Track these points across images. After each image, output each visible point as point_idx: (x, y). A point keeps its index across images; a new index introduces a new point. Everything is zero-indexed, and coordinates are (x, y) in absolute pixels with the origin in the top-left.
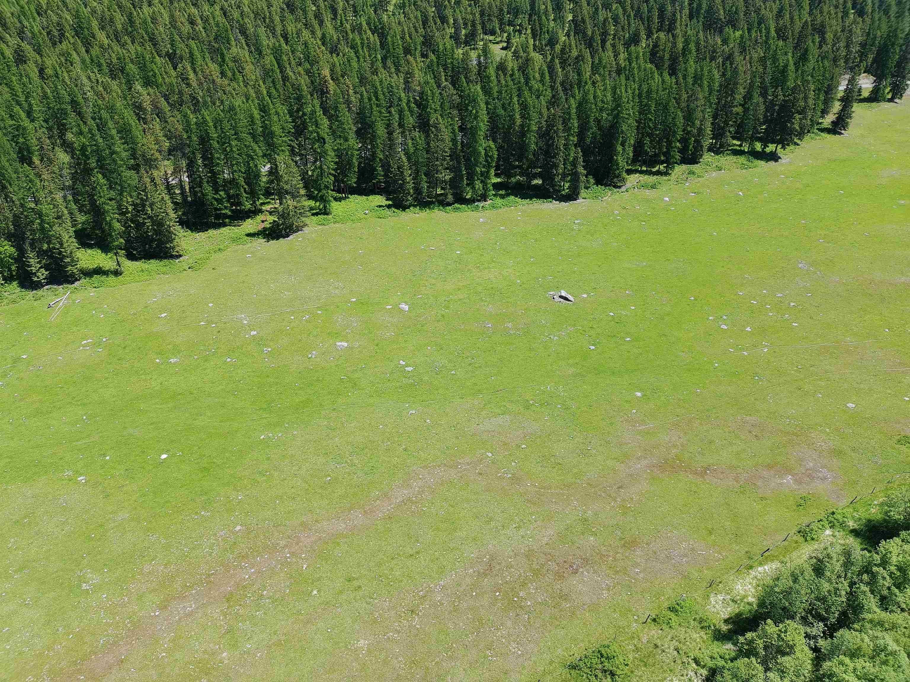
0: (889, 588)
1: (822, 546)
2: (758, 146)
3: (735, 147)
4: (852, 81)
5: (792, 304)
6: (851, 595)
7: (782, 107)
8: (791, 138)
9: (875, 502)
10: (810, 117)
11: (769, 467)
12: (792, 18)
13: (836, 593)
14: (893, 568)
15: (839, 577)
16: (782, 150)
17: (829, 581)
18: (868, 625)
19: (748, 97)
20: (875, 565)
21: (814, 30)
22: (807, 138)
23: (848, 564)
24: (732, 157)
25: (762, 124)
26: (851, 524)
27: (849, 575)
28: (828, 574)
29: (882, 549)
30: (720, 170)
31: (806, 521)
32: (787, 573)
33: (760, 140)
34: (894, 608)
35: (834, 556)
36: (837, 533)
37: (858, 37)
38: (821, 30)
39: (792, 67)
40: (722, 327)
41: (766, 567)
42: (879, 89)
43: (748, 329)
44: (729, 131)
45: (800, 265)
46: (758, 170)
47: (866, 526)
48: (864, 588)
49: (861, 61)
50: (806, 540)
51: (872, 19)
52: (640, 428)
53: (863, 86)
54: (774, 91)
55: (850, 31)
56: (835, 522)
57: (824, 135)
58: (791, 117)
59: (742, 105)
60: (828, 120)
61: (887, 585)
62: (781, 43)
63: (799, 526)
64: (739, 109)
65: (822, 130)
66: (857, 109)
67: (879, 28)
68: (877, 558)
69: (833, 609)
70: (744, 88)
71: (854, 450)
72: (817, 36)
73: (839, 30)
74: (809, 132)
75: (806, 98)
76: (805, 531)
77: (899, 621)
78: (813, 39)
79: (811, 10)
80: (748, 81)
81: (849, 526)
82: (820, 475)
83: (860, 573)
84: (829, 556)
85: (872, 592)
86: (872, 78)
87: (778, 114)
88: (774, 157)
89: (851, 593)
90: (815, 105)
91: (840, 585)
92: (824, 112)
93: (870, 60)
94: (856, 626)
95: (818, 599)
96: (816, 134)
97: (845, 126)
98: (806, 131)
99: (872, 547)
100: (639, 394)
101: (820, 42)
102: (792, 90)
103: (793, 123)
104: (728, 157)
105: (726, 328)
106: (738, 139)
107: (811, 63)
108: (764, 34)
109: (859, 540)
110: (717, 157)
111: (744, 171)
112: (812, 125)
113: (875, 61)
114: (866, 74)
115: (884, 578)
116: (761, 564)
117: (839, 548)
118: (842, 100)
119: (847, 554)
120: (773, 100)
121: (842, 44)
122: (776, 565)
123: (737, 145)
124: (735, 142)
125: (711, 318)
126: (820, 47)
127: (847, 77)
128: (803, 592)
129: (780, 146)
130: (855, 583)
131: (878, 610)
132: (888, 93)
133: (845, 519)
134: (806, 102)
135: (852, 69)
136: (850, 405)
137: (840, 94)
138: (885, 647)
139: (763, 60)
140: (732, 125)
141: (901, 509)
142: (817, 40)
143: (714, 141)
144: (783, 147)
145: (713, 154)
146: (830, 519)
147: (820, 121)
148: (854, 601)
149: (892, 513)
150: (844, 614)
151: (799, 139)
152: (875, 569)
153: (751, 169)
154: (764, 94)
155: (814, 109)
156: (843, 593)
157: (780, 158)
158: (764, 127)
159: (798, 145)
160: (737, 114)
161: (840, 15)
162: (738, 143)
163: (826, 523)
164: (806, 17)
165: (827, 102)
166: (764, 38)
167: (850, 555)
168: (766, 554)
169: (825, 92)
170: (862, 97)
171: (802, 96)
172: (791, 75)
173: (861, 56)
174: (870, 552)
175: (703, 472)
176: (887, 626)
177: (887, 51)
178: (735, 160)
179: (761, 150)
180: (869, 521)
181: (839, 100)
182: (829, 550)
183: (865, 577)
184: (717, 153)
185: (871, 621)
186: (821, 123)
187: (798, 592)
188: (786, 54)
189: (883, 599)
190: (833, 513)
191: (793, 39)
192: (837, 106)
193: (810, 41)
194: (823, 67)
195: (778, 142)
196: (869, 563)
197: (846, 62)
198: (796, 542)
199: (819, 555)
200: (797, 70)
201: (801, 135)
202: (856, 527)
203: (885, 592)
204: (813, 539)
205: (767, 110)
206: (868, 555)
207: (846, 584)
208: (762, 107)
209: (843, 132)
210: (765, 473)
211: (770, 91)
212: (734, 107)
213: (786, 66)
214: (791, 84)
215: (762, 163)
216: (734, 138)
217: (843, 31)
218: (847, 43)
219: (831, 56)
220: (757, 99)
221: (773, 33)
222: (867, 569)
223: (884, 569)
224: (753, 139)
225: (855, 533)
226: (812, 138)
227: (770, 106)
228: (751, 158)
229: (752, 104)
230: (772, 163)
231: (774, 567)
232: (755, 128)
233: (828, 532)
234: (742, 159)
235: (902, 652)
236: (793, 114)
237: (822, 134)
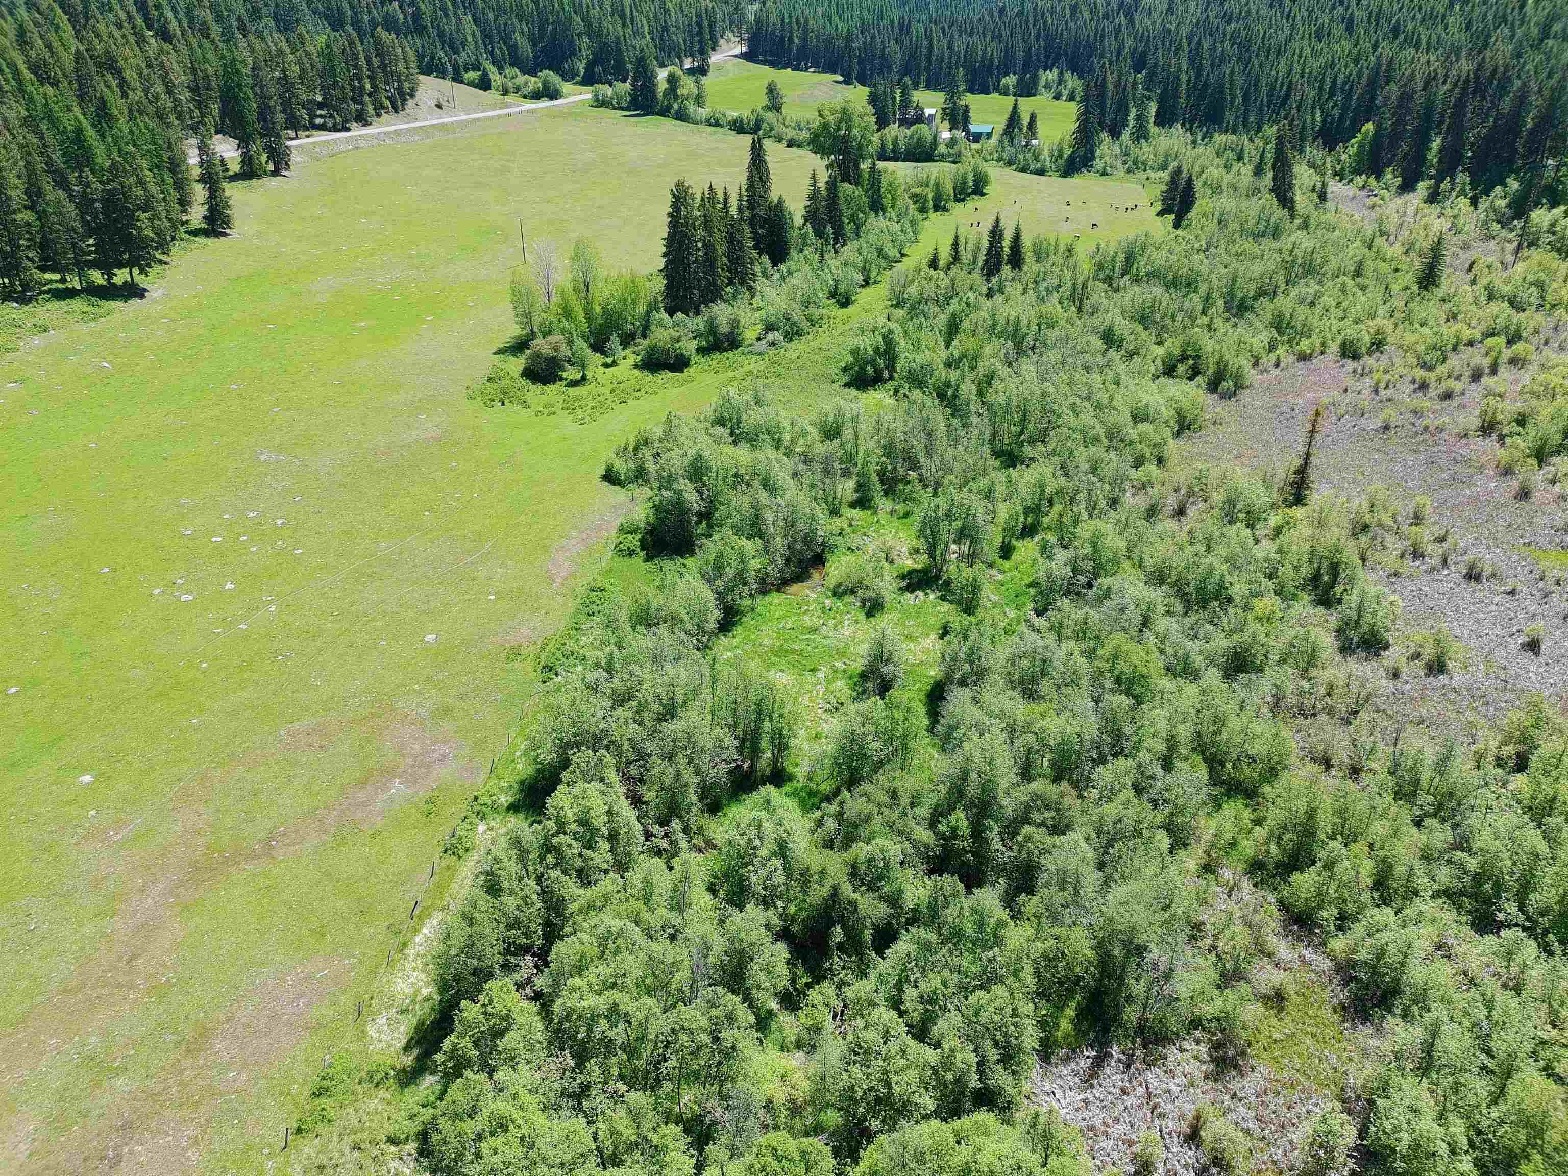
0: (580, 855)
1: (483, 851)
2: (97, 277)
3: (54, 286)
4: (203, 149)
5: (279, 522)
6: (545, 893)
7: (103, 201)
8: (149, 253)
9: (518, 754)
10: (164, 214)
11: (362, 783)
12: (49, 46)
13: (527, 904)
14: (573, 827)
15: (521, 879)
16: (143, 276)
17: (512, 893)
18: (579, 919)
19: (34, 194)
20: (553, 835)
21: (99, 65)
22: (176, 248)
23: (523, 855)
24: (56, 305)
25: (84, 238)
26: (504, 800)
27: (531, 868)
28: (505, 884)
29: (551, 810)
30: (45, 331)
31: (449, 831)
32: (453, 919)
33: (94, 265)
34: (596, 877)
35: (502, 855)
36: (493, 823)
37: (181, 78)
38: (110, 65)
39: (90, 133)
40: (183, 599)
41: (425, 931)
42: (251, 158)
43: (229, 586)
44: (27, 257)
45: (263, 458)
46: (116, 317)
47: (521, 791)
48: (555, 874)
49: (203, 116)
50: (460, 857)
51: (188, 45)
52: (119, 837)
53: (225, 155)
54: (80, 176)
55: (162, 66)
56: (484, 808)
57: (201, 240)
58: (132, 218)
59: (32, 208)
60: (197, 214)
61: (576, 852)
62: (50, 91)
63: (442, 843)
64: (28, 216)
65: (195, 233)
66: (233, 192)
67: (206, 61)
68: (551, 825)
69: (533, 926)
70: (19, 177)
71: (461, 697)
72: (109, 77)
73: (144, 65)
74: (173, 239)
75: (141, 183)
76: (452, 845)
77: (610, 888)
78: (105, 82)
79: (77, 32)
80: (22, 163)
81: (502, 805)
82: (436, 756)
83: (542, 858)
84: (497, 860)
85: (565, 872)
86: (234, 143)
87: (107, 216)
88: (132, 291)
89: (544, 892)
90: (162, 192)
91: (527, 890)
92: (184, 203)
93: (216, 112)
94: (567, 930)
95: (509, 927)
96: (188, 241)
97: (227, 222)
98: (169, 239)
99: (539, 814)
100: (87, 778)
101: (120, 86)
102: (111, 172)
103: (140, 228)
104: (49, 305)
105: (191, 598)
106: (54, 270)
107: (123, 124)
108: (10, 76)
109: (521, 815)
110: (26, 308)
111: (92, 324)
112: (174, 228)
113: (223, 113)
114: (220, 136)
115: (570, 846)
116: (416, 931)
117: (503, 842)
118: (202, 180)
119: (516, 842)
120: (84, 192)
121: (160, 89)
122: (436, 919)
123: (56, 281)
124: (48, 276)
125: (156, 592)
126: (125, 95)
127: (193, 141)
128: (488, 931)
129: (136, 271)
130: (542, 875)
131: (581, 892)
132: (267, 162)
133: (494, 798)
134: (145, 190)
135: (194, 128)
136: (430, 638)
137: (196, 172)
138: (609, 932)
139: (29, 122)
140: (28, 247)
141: (549, 745)
142: (114, 83)
143: (6, 281)
144: (142, 271)
145: (15, 304)
146: (476, 808)
147: (184, 219)
148: (552, 898)
149: (542, 757)
150: (547, 924)
151: (164, 253)
152: (555, 841)
153: (103, 320)
154: (62, 183)
155: (164, 199)
156: (535, 897)
157: (145, 290)
158: (91, 242)
159: (166, 263)
160: (28, 224)
161: (132, 39)
162: (57, 277)
163: (473, 818)
164: (74, 45)
165: (180, 185)
166: (14, 83)
167: (519, 842)
168: (416, 912)
169: (170, 170)
170: (231, 173)
171: (133, 180)
172: (99, 148)
173: (199, 108)
174: (540, 822)
175: (268, 848)
176: (599, 904)
177: (236, 98)
178: (66, 309)
179: (105, 283)
180: (522, 783)
181: (198, 181)
182: (494, 852)
183: (550, 859)
184: (24, 300)
185: (581, 911)
186: (187, 222)
187: (481, 936)
188: (69, 109)
189: (580, 872)
190: (476, 798)
191: (70, 83)
192: (200, 192)
193: (102, 86)
194: (147, 128)
195: (130, 264)
196: (546, 838)
197: (180, 117)
198: (448, 868)
199: (485, 866)
200: (103, 137)
201: (163, 245)
202: (511, 800)
203: (579, 863)
204: (467, 850)
205: (82, 214)
206: (540, 828)
207: (532, 883)
208: (70, 209)
209: (228, 231)
210: (361, 796)
211: (73, 176)
212: (14, 212)
213: (79, 131)
214: (102, 160)
215: (118, 304)
216: (43, 269)
217: (149, 66)
218: (167, 87)
219: (151, 109)
220: (52, 193)
221: (27, 74)
222: (548, 848)
223: (565, 833)
224: (81, 266)
225: (514, 808)
226: (185, 249)
227: (84, 204)
228: (94, 299)
229: (47, 204)
230: (135, 302)
231: (435, 922)
232: (74, 245)
233: (482, 828)
234: (78, 304)
235: (628, 924)
236: (133, 212)
237: (197, 239)
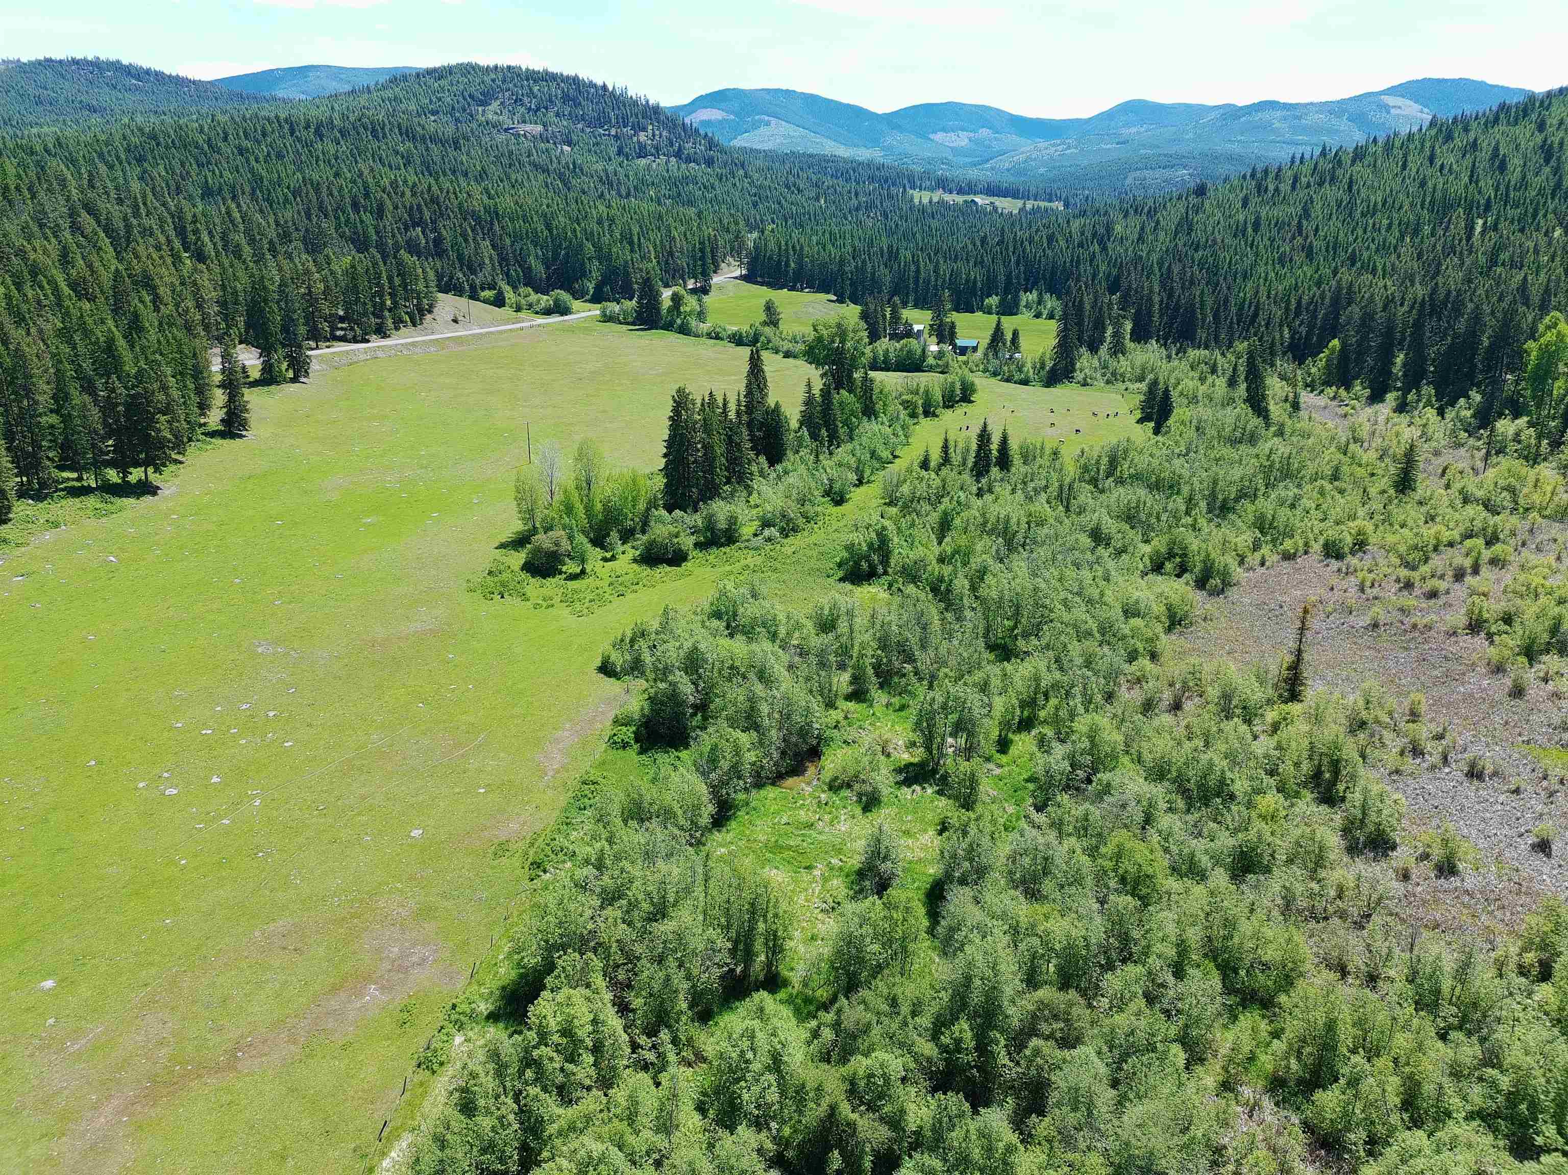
0: (562, 1070)
1: (459, 1065)
2: (113, 475)
3: (71, 484)
4: (226, 357)
5: (271, 714)
6: (523, 1112)
7: (129, 406)
8: (165, 453)
9: (501, 957)
10: (183, 417)
11: (334, 989)
12: (90, 266)
13: (502, 1125)
14: (556, 1038)
15: (497, 1097)
16: (157, 475)
17: (488, 1112)
18: (558, 1142)
19: (60, 397)
20: (534, 1047)
21: (135, 283)
22: (191, 449)
23: (500, 1072)
24: (71, 501)
25: (104, 439)
26: (484, 1008)
27: (508, 1084)
28: (482, 1102)
29: (533, 1019)
30: (56, 527)
31: (423, 1043)
32: (425, 1141)
33: (112, 464)
34: (579, 1094)
35: (479, 1069)
36: (471, 1034)
37: (211, 294)
38: (147, 283)
39: (121, 343)
40: (167, 793)
41: (393, 1154)
42: (271, 366)
43: (215, 779)
44: (48, 457)
45: (260, 650)
46: (128, 514)
47: (502, 997)
48: (533, 1091)
49: (229, 327)
50: (434, 1072)
51: (221, 265)
52: (76, 1047)
53: (247, 363)
54: (107, 383)
55: (195, 283)
56: (462, 1018)
57: (218, 441)
58: (152, 420)
59: (56, 412)
60: (215, 418)
61: (557, 1066)
62: (87, 306)
63: (416, 1056)
64: (54, 419)
65: (213, 434)
66: (253, 398)
67: (236, 279)
68: (532, 1035)
69: (508, 1150)
70: (48, 383)
71: (444, 896)
72: (144, 293)
73: (177, 283)
74: (190, 440)
75: (164, 388)
76: (426, 1058)
77: (591, 1107)
78: (140, 297)
79: (118, 253)
80: (52, 371)
81: (481, 1013)
82: (415, 959)
83: (521, 1073)
84: (473, 1075)
85: (545, 1089)
86: (255, 352)
87: (128, 419)
88: (146, 489)
89: (521, 1111)
90: (183, 397)
91: (503, 1109)
92: (203, 407)
93: (241, 325)
94: (545, 1154)
95: (484, 1151)
96: (204, 442)
97: (244, 425)
98: (185, 440)
99: (520, 1024)
100: (49, 984)
101: (154, 302)
102: (136, 378)
103: (159, 430)
104: (64, 502)
105: (175, 792)
106: (72, 469)
107: (153, 335)
108: (49, 292)
109: (501, 1025)
110: (40, 505)
111: (104, 520)
112: (192, 430)
113: (248, 326)
114: (243, 346)
115: (551, 1059)
116: (384, 1154)
117: (481, 1055)
118: (222, 385)
119: (494, 1055)
120: (109, 397)
121: (190, 303)
122: (406, 1140)
123: (73, 480)
124: (66, 474)
125: (141, 785)
126: (157, 309)
127: (217, 351)
128: (460, 1155)
129: (150, 470)
130: (520, 1092)
131: (560, 1111)
132: (287, 370)
133: (473, 1006)
134: (167, 395)
135: (219, 339)
136: (416, 833)
137: (218, 378)
138: (590, 1157)
139: (65, 334)
140: (50, 448)
141: (534, 948)
142: (148, 299)
143: (25, 479)
144: (157, 470)
145: (30, 501)
146: (453, 1017)
147: (202, 421)
148: (529, 1118)
149: (526, 960)
150: (524, 1148)
151: (179, 453)
152: (535, 1053)
153: (114, 516)
154: (89, 388)
155: (184, 403)
156: (511, 1117)
157: (158, 488)
158: (110, 442)
159: (181, 463)
160: (52, 427)
161: (169, 260)
162: (75, 475)
163: (450, 1028)
164: (114, 264)
165: (201, 390)
166: (52, 298)
167: (498, 1055)
168: (384, 1134)
169: (192, 376)
170: (251, 379)
171: (156, 386)
172: (127, 356)
173: (226, 320)
174: (520, 1033)
175: (231, 1060)
176: (580, 1125)
177: (262, 311)
178: (79, 505)
179: (119, 481)
180: (504, 988)
181: (219, 387)
182: (470, 1066)
183: (529, 1074)
184: (39, 497)
185: (560, 1133)
186: (205, 424)
187: (453, 1161)
188: (103, 322)
189: (561, 1089)
190: (454, 1007)
191: (107, 298)
192: (219, 397)
193: (136, 301)
194: (174, 338)
195: (146, 464)
196: (527, 1050)
197: (207, 328)
198: (421, 1084)
199: (460, 1082)
200: (132, 347)
201: (180, 445)
202: (491, 1008)
203: (560, 1079)
204: (442, 1064)
205: (105, 417)
206: (520, 1039)
207: (509, 1101)
208: (95, 413)
209: (244, 433)
210: (334, 1004)
211: (100, 383)
212: (40, 415)
213: (111, 342)
214: (130, 369)
215: (132, 501)
216: (61, 468)
217: (182, 284)
218: (197, 302)
219: (180, 321)
220: (78, 398)
221: (66, 291)
222: (528, 1062)
223: (546, 1045)
224: (98, 465)
225: (493, 1017)
226: (200, 449)
227: (108, 407)
228: (107, 496)
229: (73, 408)
230: (148, 499)
231: (404, 1145)
232: (94, 446)
233: (458, 1039)
234: (92, 501)
235: (611, 1148)
236: (154, 415)
237: (213, 440)
